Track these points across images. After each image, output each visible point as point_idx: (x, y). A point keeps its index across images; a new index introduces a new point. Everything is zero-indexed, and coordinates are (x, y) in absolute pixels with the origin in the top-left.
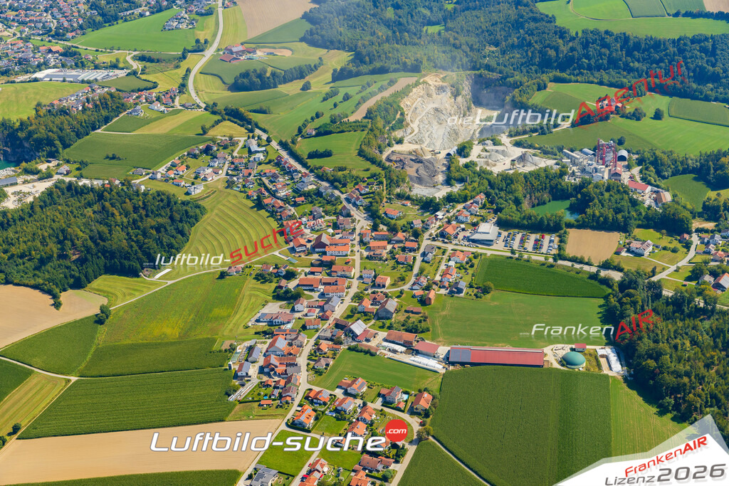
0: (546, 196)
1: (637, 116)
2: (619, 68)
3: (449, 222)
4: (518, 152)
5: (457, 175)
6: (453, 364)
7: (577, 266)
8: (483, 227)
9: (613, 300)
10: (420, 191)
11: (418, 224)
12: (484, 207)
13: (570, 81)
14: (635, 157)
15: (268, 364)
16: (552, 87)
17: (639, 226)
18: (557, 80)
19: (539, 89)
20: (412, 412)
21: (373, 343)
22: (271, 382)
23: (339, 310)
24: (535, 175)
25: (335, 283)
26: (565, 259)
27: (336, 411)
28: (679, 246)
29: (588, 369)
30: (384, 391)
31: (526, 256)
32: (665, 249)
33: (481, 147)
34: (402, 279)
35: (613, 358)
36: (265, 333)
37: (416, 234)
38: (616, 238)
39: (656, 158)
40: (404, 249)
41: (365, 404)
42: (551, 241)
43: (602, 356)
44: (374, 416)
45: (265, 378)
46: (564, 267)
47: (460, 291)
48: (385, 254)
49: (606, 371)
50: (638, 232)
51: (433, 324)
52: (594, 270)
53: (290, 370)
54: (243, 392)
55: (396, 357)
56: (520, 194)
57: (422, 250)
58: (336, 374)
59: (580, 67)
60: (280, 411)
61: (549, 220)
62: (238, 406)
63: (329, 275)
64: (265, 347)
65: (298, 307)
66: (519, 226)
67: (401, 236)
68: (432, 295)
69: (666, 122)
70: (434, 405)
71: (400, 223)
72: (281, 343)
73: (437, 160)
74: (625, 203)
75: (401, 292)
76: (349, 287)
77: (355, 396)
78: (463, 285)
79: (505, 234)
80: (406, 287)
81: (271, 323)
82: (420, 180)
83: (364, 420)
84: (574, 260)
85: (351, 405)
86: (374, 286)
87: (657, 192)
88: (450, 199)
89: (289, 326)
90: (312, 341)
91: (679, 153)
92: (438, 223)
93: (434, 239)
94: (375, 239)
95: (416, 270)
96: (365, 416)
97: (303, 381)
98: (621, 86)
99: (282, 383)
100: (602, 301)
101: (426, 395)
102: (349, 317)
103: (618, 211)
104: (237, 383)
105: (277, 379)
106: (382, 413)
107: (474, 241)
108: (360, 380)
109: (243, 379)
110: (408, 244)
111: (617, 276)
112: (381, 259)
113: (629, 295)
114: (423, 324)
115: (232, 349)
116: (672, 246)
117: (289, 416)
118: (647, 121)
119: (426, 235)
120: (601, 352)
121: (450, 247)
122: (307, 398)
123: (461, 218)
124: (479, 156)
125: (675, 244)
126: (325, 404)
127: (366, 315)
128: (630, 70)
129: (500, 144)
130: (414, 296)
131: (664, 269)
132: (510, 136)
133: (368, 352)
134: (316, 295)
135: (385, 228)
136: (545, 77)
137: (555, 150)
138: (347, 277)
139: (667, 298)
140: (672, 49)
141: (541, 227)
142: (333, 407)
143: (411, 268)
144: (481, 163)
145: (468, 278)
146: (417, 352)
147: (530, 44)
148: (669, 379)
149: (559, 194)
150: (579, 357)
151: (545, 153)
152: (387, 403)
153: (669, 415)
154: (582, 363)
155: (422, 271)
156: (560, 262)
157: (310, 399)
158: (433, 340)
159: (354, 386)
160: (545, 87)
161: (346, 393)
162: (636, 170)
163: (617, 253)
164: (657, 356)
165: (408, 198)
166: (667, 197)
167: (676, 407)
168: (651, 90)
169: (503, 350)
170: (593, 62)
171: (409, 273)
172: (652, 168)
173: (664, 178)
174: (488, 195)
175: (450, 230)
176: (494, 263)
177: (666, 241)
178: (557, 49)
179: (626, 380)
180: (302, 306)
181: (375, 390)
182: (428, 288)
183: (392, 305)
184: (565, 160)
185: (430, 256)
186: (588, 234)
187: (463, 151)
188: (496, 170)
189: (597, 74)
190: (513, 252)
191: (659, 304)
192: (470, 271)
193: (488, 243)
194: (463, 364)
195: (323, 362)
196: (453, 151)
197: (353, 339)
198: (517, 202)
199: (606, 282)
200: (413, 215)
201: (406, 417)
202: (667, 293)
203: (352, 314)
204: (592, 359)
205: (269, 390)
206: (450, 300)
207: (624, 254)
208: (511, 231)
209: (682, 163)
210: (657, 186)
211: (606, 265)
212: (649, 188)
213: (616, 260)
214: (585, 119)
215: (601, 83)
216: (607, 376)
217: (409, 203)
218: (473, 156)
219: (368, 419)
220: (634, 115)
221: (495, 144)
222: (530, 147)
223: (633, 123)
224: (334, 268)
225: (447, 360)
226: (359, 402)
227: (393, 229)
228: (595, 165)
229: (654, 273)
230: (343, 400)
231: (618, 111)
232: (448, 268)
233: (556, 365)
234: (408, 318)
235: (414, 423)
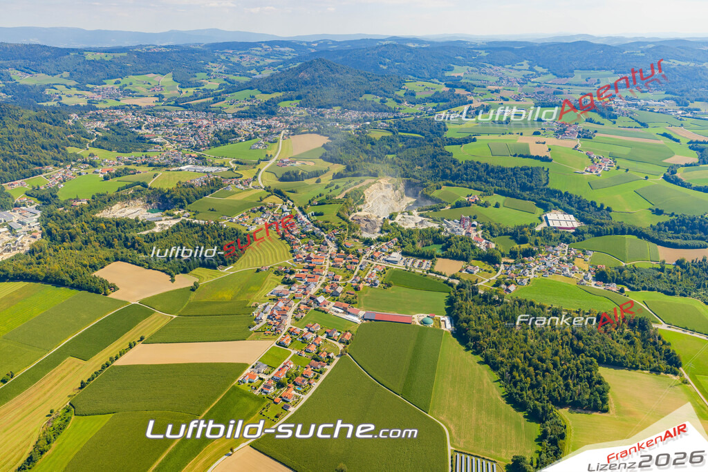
0: (430, 242)
1: (486, 205)
2: (482, 181)
3: (377, 251)
4: (420, 219)
5: (386, 228)
6: (366, 320)
7: (438, 276)
8: (394, 254)
9: (452, 294)
10: (366, 235)
11: (361, 251)
12: (396, 244)
13: (454, 186)
14: (480, 225)
15: (272, 314)
16: (444, 188)
17: (474, 259)
18: (448, 185)
19: (437, 189)
20: (341, 342)
21: (327, 308)
22: (272, 323)
23: (313, 290)
24: (426, 231)
25: (314, 277)
26: (433, 273)
27: (302, 338)
28: (493, 270)
29: (434, 326)
30: (328, 331)
31: (413, 270)
32: (485, 271)
33: (402, 216)
34: (348, 277)
35: (448, 322)
36: (274, 299)
37: (358, 256)
38: (462, 264)
39: (491, 227)
40: (351, 263)
41: (317, 336)
42: (428, 264)
43: (442, 321)
44: (321, 342)
45: (270, 321)
46: (431, 276)
47: (376, 285)
48: (341, 265)
49: (443, 328)
50: (473, 262)
51: (360, 300)
52: (446, 278)
53: (282, 317)
54: (257, 327)
55: (338, 315)
56: (415, 240)
57: (360, 264)
58: (306, 321)
59: (462, 179)
60: (274, 337)
61: (428, 253)
62: (254, 333)
63: (311, 273)
64: (273, 306)
65: (293, 288)
66: (412, 255)
67: (351, 256)
68: (361, 286)
69: (501, 209)
70: (352, 339)
71: (352, 250)
72: (281, 304)
73: (378, 221)
74: (468, 247)
75: (346, 284)
76: (320, 280)
77: (313, 332)
78: (378, 282)
79: (405, 258)
80: (349, 282)
81: (278, 295)
82: (367, 230)
83: (315, 344)
84: (437, 273)
85: (310, 336)
86: (333, 280)
87: (488, 243)
88: (379, 240)
89: (287, 297)
90: (297, 305)
91: (504, 224)
92: (371, 251)
93: (367, 259)
94: (338, 257)
95: (355, 273)
96: (316, 342)
97: (288, 322)
98: (480, 190)
99: (278, 323)
100: (448, 294)
101: (348, 333)
102: (318, 294)
103: (464, 250)
104: (255, 322)
105: (275, 321)
106: (325, 341)
107: (388, 261)
108: (317, 324)
109: (258, 320)
110: (354, 261)
111: (457, 282)
112: (339, 267)
113: (460, 291)
114: (354, 300)
115: (256, 306)
116: (489, 270)
117: (278, 339)
118: (491, 208)
119: (364, 257)
120: (442, 319)
121: (375, 263)
122: (289, 331)
123: (383, 249)
124: (400, 220)
125: (492, 269)
126: (297, 335)
127: (326, 294)
128: (487, 182)
129: (412, 215)
130: (352, 286)
131: (482, 281)
132: (418, 211)
133: (324, 312)
134: (303, 283)
135: (344, 252)
136: (441, 183)
137: (440, 219)
138: (320, 275)
139: (481, 294)
140: (510, 173)
141: (423, 256)
142: (301, 337)
143: (353, 272)
144: (400, 223)
145: (381, 279)
146: (349, 313)
147: (438, 166)
148: (472, 333)
149: (437, 241)
150: (430, 320)
151: (435, 220)
152: (328, 337)
153: (471, 351)
154: (432, 323)
155: (358, 274)
156: (429, 274)
157: (290, 332)
158: (358, 308)
159: (313, 327)
160: (440, 188)
161: (309, 330)
162: (480, 232)
163: (460, 271)
164: (468, 321)
165: (358, 238)
166: (493, 246)
167: (475, 347)
168: (495, 192)
169: (393, 314)
170: (469, 177)
171: (352, 275)
172: (488, 231)
173: (494, 236)
174: (399, 239)
175: (376, 255)
176: (397, 273)
177: (487, 267)
178: (451, 170)
179: (452, 333)
180: (295, 287)
181: (324, 330)
182: (360, 282)
183: (340, 289)
184: (444, 225)
185: (364, 267)
186: (447, 261)
187: (391, 217)
188: (406, 227)
189: (470, 183)
190: (407, 267)
191: (476, 297)
192: (383, 276)
193: (395, 262)
194: (371, 320)
195: (300, 314)
196: (387, 216)
197: (318, 305)
198: (414, 243)
199: (451, 285)
200: (359, 246)
201: (337, 343)
202: (481, 292)
203: (320, 293)
204: (437, 322)
205: (270, 327)
206: (371, 289)
207: (464, 272)
208: (408, 258)
209: (504, 230)
210: (489, 240)
211: (453, 277)
212: (484, 241)
213: (459, 274)
214: (458, 205)
215: (470, 188)
216: (443, 330)
217: (358, 241)
218: (397, 220)
219: (318, 343)
220: (484, 204)
221: (409, 215)
222: (427, 217)
223: (484, 208)
224: (314, 270)
225: (364, 318)
226: (315, 335)
227: (347, 253)
228: (458, 228)
229: (476, 282)
230: (306, 334)
231: (476, 202)
232: (373, 274)
233: (418, 324)
234: (347, 296)
235: (341, 346)
